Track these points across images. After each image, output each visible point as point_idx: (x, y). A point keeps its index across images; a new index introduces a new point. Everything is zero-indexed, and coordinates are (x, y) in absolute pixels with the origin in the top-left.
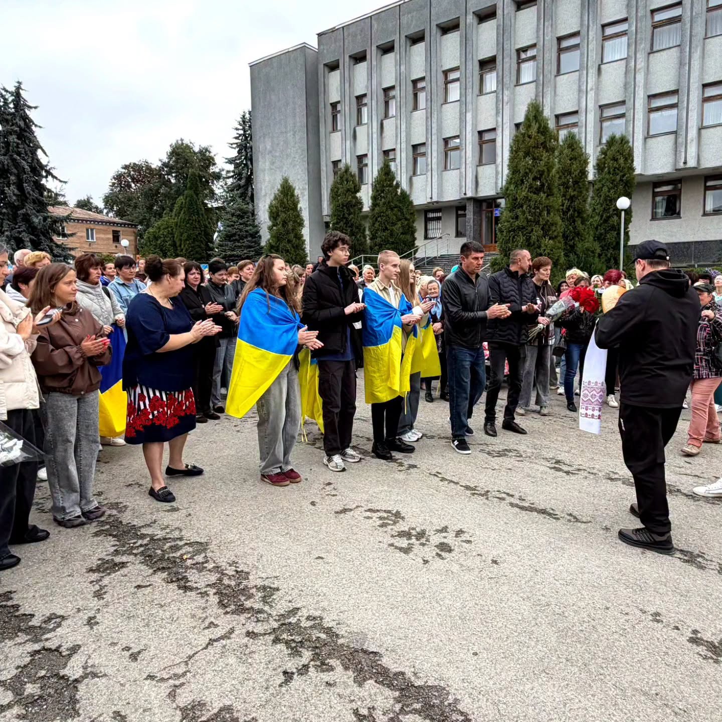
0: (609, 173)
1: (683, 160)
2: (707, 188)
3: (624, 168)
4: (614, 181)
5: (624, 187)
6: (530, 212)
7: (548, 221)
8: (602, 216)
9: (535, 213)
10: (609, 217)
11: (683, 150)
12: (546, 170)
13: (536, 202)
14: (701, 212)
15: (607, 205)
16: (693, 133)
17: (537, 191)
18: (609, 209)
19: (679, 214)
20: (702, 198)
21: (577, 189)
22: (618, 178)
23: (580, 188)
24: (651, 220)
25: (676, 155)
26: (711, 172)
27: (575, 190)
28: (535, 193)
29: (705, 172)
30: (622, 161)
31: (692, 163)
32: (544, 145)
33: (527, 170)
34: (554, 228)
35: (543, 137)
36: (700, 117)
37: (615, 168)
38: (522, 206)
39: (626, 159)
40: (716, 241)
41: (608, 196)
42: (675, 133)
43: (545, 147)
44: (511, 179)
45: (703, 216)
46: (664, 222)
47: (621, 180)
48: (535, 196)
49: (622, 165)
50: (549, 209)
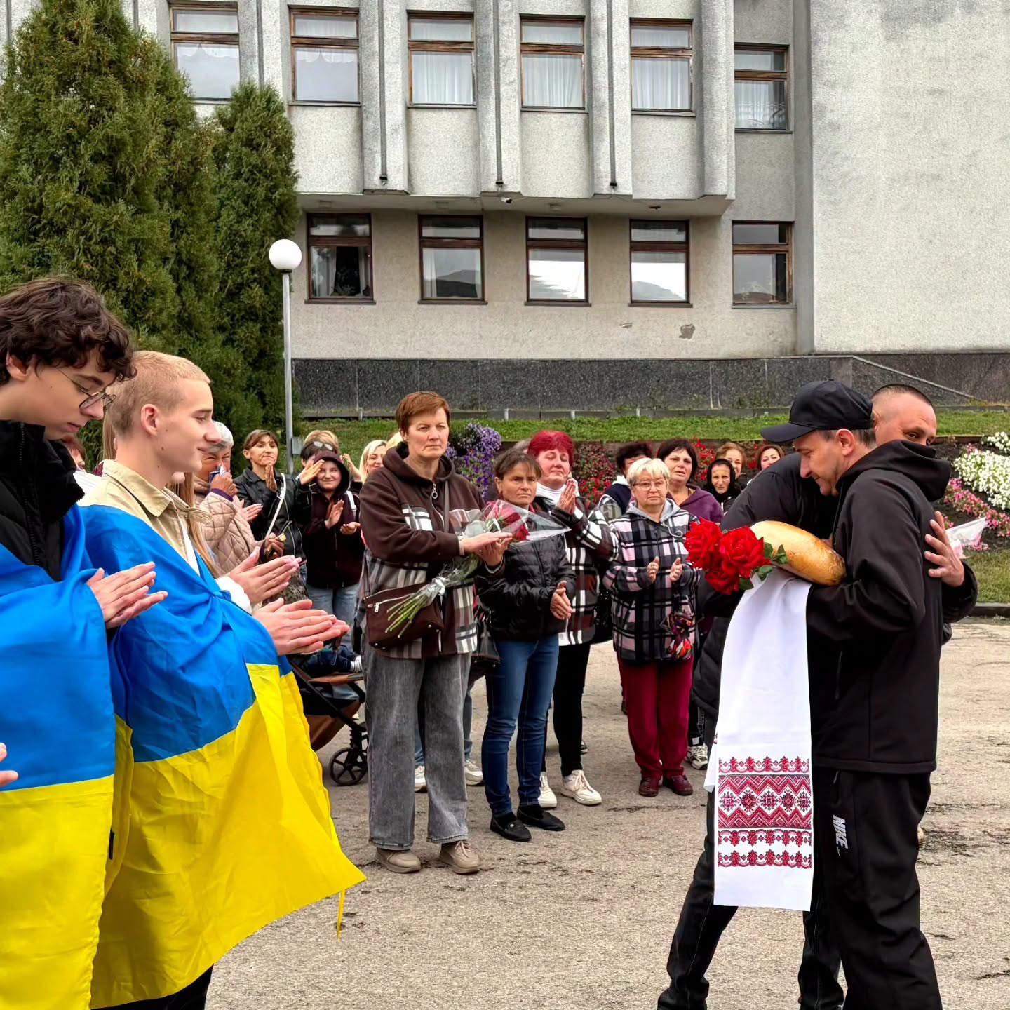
0: (238, 175)
1: (378, 172)
2: (425, 242)
3: (273, 171)
4: (249, 197)
5: (276, 215)
6: (86, 251)
7: (141, 281)
8: (224, 282)
9: (102, 255)
10: (240, 287)
11: (378, 148)
12: (129, 139)
13: (105, 225)
14: (417, 296)
15: (236, 255)
16: (395, 113)
17: (106, 195)
18: (243, 264)
19: (369, 291)
20: (417, 261)
21: (184, 207)
22: (261, 191)
23: (191, 204)
24: (306, 302)
25: (362, 158)
26: (432, 208)
27: (177, 207)
28: (97, 200)
29: (422, 207)
30: (269, 152)
31: (397, 181)
32: (117, 66)
33: (74, 132)
34: (158, 303)
35: (113, 46)
36: (407, 80)
37: (255, 166)
38: (61, 232)
39: (278, 151)
40: (464, 361)
41: (237, 233)
42: (357, 105)
43: (120, 74)
44: (17, 147)
45: (420, 303)
46: (339, 309)
47: (268, 199)
48: (98, 209)
49: (272, 164)
50: (140, 246)
